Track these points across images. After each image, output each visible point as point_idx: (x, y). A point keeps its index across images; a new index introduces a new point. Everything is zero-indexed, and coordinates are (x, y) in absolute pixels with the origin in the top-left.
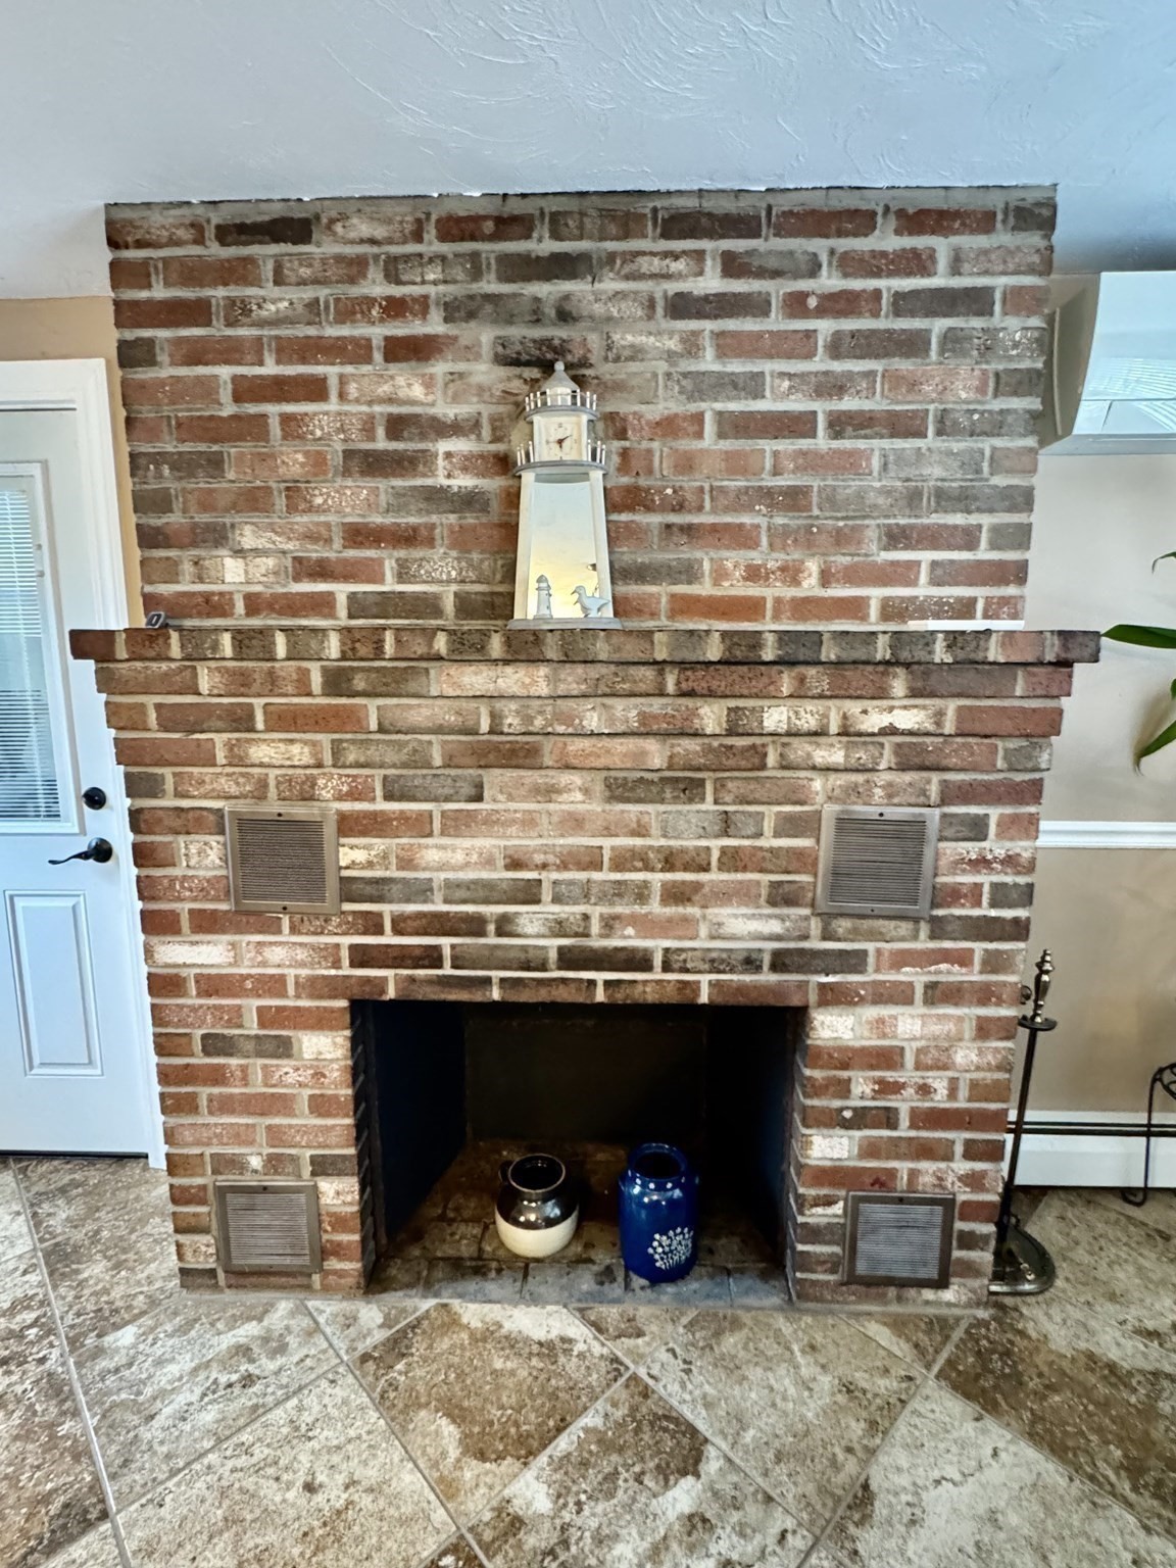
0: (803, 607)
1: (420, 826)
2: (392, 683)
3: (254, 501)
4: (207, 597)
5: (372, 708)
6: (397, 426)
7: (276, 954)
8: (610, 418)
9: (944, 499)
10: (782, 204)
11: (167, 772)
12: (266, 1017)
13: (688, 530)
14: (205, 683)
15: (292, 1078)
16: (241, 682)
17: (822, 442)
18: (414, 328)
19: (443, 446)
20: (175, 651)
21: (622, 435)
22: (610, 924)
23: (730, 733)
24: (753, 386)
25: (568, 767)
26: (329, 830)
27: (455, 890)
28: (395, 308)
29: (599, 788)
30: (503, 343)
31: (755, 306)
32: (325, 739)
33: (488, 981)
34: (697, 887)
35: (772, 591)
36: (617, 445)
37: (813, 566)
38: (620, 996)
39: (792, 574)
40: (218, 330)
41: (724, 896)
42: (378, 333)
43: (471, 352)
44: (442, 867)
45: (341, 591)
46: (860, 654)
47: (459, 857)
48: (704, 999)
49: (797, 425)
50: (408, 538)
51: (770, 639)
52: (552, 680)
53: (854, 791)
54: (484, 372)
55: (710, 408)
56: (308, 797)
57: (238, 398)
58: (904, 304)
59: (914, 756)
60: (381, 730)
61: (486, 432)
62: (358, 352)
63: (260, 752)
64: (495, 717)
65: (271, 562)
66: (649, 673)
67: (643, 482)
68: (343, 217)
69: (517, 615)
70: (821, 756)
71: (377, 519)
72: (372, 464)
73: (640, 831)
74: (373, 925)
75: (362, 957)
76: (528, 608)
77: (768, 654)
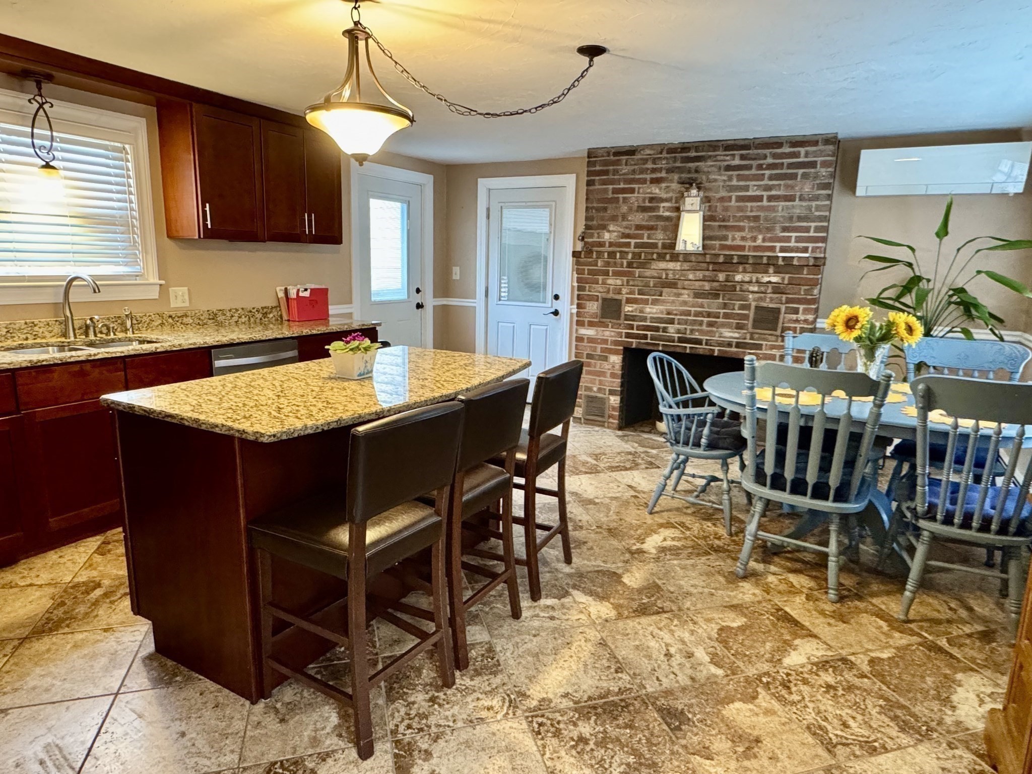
0: (756, 248)
1: (646, 302)
2: (643, 265)
3: (614, 218)
4: (599, 242)
5: (637, 271)
6: (651, 200)
7: (607, 333)
8: (706, 197)
9: (800, 219)
10: (757, 142)
11: (587, 286)
12: (603, 350)
13: (725, 227)
14: (599, 264)
15: (607, 367)
16: (608, 264)
17: (765, 203)
18: (658, 175)
19: (662, 205)
20: (594, 256)
21: (709, 202)
22: (692, 331)
23: (727, 281)
24: (747, 188)
25: (684, 288)
26: (624, 302)
27: (653, 320)
28: (654, 171)
29: (692, 295)
30: (680, 178)
31: (749, 167)
32: (625, 279)
33: (658, 344)
34: (716, 322)
35: (749, 243)
36: (708, 204)
37: (760, 237)
38: (693, 352)
39: (754, 239)
40: (611, 177)
41: (723, 325)
42: (648, 177)
43: (672, 181)
44: (650, 313)
45: (633, 241)
46: (759, 261)
47: (654, 311)
48: (716, 354)
49: (759, 199)
50: (651, 228)
51: (735, 257)
52: (681, 266)
53: (761, 299)
54: (675, 186)
55: (734, 195)
56: (621, 294)
57: (613, 193)
58: (790, 166)
59: (777, 289)
60: (639, 277)
61: (674, 201)
62: (644, 181)
63: (610, 281)
64: (667, 275)
65: (616, 234)
66: (705, 265)
67: (714, 214)
68: (643, 149)
69: (677, 249)
70: (751, 288)
71: (644, 223)
72: (643, 209)
73: (702, 306)
74: (632, 327)
75: (628, 335)
76: (680, 247)
77: (735, 261)
